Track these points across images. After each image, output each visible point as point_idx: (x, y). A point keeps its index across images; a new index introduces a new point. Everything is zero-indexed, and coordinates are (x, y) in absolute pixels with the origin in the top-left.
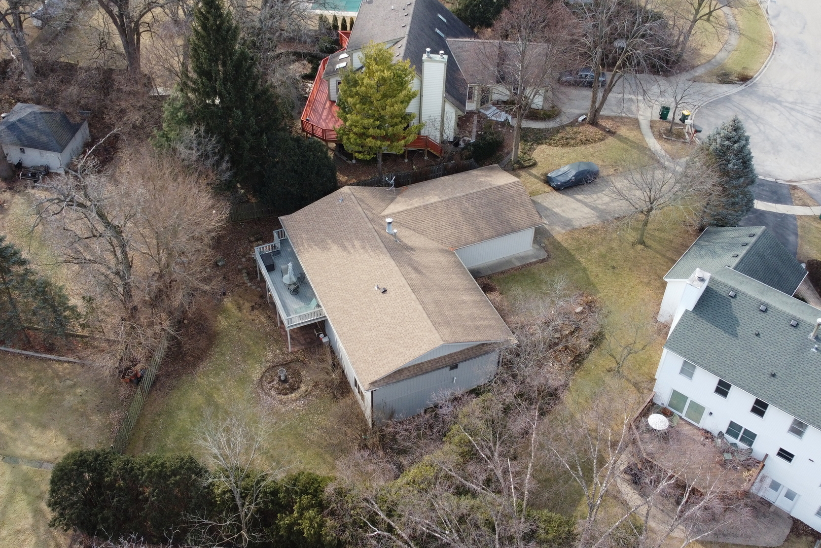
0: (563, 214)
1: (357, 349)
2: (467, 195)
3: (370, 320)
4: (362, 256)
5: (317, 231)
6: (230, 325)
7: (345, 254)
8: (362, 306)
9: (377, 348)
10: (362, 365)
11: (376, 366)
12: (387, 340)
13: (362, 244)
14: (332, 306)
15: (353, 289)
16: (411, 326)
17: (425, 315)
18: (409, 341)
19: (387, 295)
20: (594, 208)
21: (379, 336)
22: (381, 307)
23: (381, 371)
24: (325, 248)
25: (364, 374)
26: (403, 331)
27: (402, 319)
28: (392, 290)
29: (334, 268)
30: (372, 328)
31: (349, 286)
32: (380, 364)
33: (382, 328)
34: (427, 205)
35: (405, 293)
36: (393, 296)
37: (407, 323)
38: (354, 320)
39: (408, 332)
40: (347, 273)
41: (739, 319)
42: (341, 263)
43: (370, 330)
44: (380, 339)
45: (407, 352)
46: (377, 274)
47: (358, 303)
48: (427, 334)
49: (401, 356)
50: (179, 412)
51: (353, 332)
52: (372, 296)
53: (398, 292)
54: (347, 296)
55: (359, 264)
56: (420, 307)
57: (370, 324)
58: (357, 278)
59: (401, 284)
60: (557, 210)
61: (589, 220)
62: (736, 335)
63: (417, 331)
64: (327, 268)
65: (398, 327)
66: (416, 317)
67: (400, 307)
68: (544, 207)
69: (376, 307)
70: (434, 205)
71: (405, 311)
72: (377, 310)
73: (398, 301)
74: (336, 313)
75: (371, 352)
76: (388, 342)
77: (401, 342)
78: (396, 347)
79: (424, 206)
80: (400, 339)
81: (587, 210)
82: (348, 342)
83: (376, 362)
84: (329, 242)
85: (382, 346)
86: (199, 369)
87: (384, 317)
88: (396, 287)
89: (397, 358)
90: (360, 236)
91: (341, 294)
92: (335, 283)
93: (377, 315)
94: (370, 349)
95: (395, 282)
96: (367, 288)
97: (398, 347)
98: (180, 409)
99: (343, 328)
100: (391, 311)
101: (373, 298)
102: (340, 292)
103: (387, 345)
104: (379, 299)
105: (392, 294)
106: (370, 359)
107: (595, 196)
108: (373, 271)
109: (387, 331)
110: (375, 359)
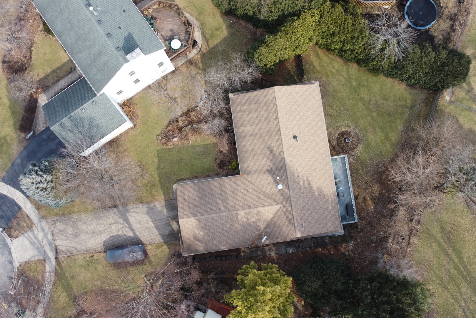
0: (149, 219)
1: (317, 108)
2: (219, 213)
3: (306, 122)
4: (301, 170)
5: (322, 206)
6: (372, 187)
7: (310, 178)
8: (308, 134)
9: (307, 102)
10: (316, 97)
11: (310, 92)
12: (301, 105)
13: (298, 180)
14: (324, 143)
15: (311, 148)
16: (287, 106)
17: (278, 109)
18: (290, 98)
19: (294, 134)
20: (127, 220)
21: (304, 110)
22: (299, 128)
23: (308, 88)
24: (320, 190)
25: (316, 91)
26: (292, 105)
27: (290, 113)
28: (291, 136)
29: (317, 170)
30: (306, 116)
31: (312, 152)
32: (307, 92)
33: (301, 113)
34: (248, 209)
35: (285, 129)
36: (291, 131)
37: (289, 109)
38: (314, 127)
39: (289, 104)
40: (312, 162)
41: (123, 38)
42: (313, 172)
43: (308, 115)
44: (304, 107)
45: (293, 92)
46: (295, 151)
47: (310, 137)
48: (281, 97)
49: (297, 91)
50: (403, 129)
51: (316, 119)
52: (302, 138)
53: (288, 132)
54: (315, 146)
55: (303, 165)
56: (279, 116)
57: (307, 120)
58: (307, 155)
59: (285, 137)
60: (151, 224)
61: (136, 210)
62: (129, 33)
63: (285, 102)
64: (321, 173)
65: (294, 109)
66: (283, 111)
67: (289, 121)
68: (158, 230)
69: (301, 129)
70: (243, 208)
71: (288, 118)
72: (301, 127)
73: (289, 126)
74: (322, 137)
75: (310, 102)
76: (301, 103)
77: (294, 99)
78: (298, 98)
79: (251, 208)
80: (295, 102)
81: (132, 220)
82: (320, 115)
83: (309, 95)
84: (316, 193)
85: (304, 103)
86: (391, 157)
87: (299, 120)
88: (288, 136)
89: (299, 91)
90: (298, 187)
91: (318, 148)
92: (319, 158)
93: (302, 123)
94: (310, 104)
95: (287, 140)
96: (303, 145)
97: (296, 97)
98: (402, 131)
99: (321, 125)
100: (294, 122)
101: (301, 136)
102: (318, 151)
103: (302, 102)
104: (299, 134)
105: (291, 133)
106: (312, 98)
107: (120, 233)
108: (297, 155)
109: (300, 110)
110: (309, 97)
